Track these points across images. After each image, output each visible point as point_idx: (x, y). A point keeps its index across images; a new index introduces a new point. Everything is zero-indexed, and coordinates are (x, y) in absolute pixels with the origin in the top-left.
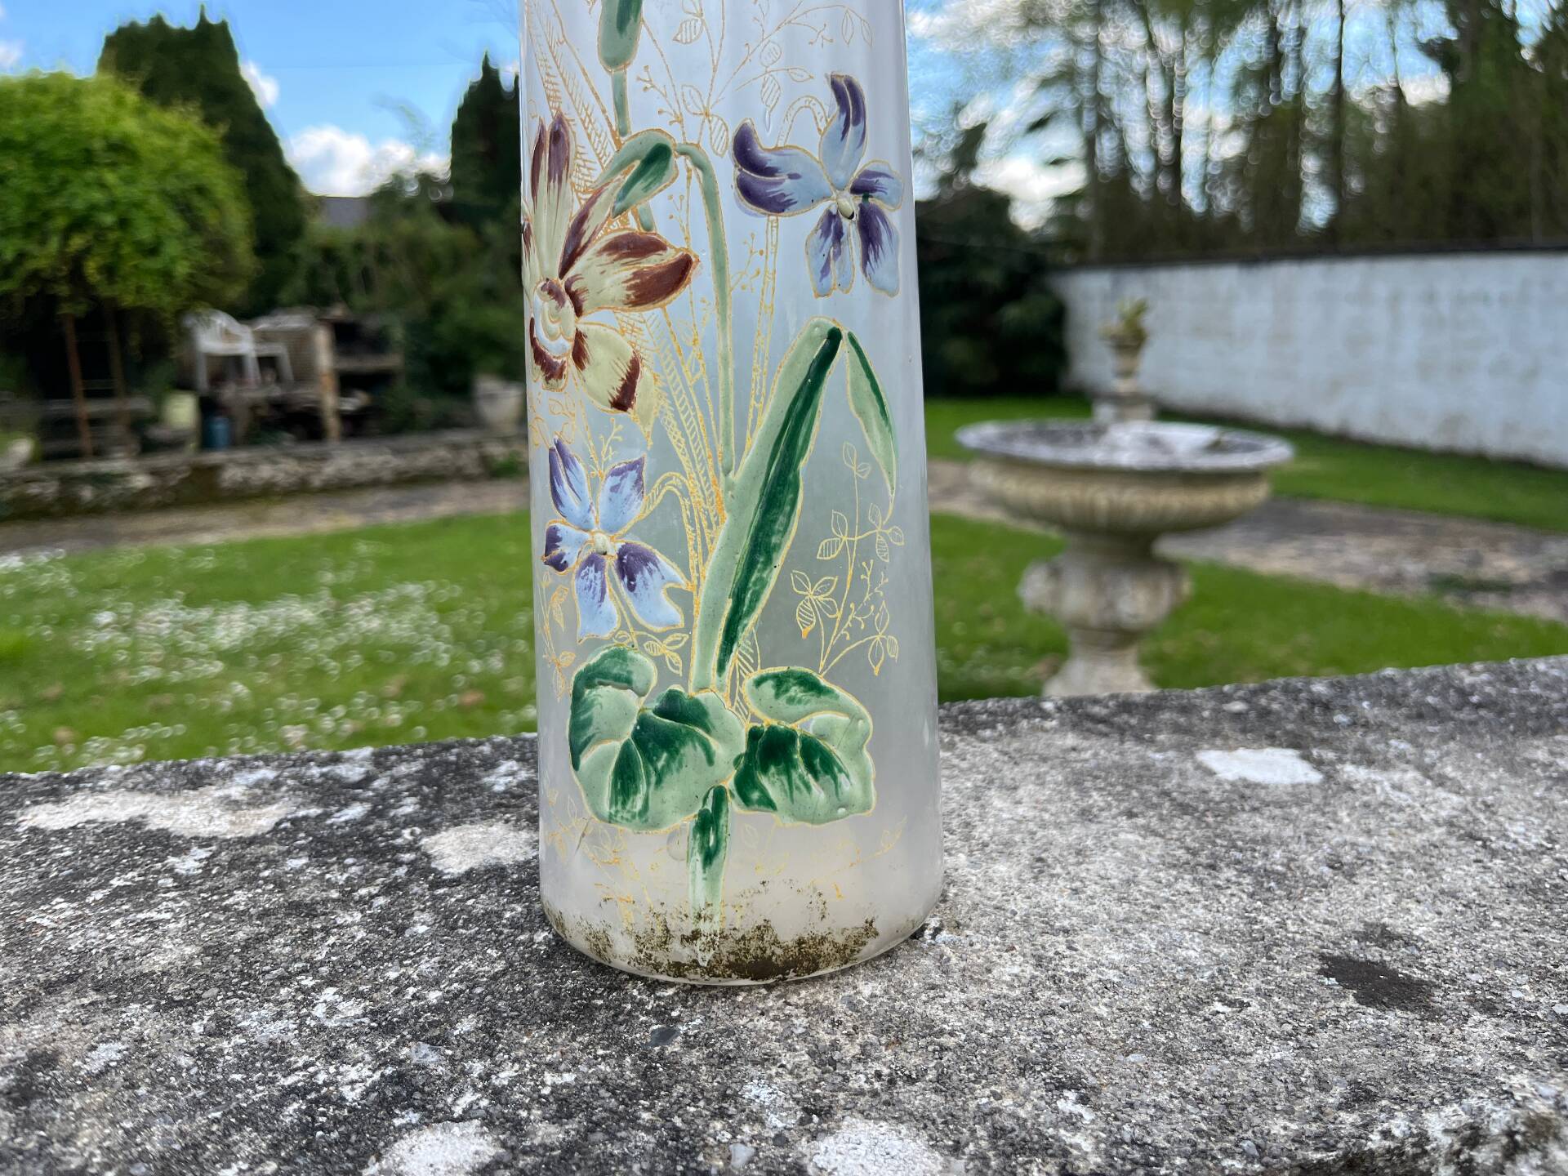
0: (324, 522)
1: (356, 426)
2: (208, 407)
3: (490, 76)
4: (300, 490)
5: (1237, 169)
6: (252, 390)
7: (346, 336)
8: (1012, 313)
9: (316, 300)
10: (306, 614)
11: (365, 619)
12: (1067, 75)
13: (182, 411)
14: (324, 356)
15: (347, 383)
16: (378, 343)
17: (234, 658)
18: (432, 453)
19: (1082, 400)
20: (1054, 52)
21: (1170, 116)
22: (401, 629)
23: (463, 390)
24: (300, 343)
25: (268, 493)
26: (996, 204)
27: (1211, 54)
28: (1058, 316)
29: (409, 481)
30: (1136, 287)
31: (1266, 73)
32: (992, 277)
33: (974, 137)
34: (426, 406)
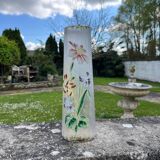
0: (27, 93)
1: (32, 80)
2: (13, 77)
3: (51, 36)
4: (24, 88)
5: (147, 48)
6: (19, 75)
7: (31, 69)
8: (117, 67)
9: (28, 64)
10: (24, 105)
11: (32, 106)
12: (124, 36)
13: (10, 78)
14: (28, 71)
15: (31, 74)
16: (35, 69)
17: (15, 110)
18: (41, 84)
19: (127, 78)
20: (123, 33)
21: (138, 41)
22: (37, 107)
23: (46, 76)
24: (25, 69)
25: (20, 89)
26: (115, 53)
27: (143, 34)
28: (124, 67)
29: (38, 87)
30: (134, 63)
31: (150, 36)
32: (115, 62)
33: (113, 44)
34: (41, 77)
